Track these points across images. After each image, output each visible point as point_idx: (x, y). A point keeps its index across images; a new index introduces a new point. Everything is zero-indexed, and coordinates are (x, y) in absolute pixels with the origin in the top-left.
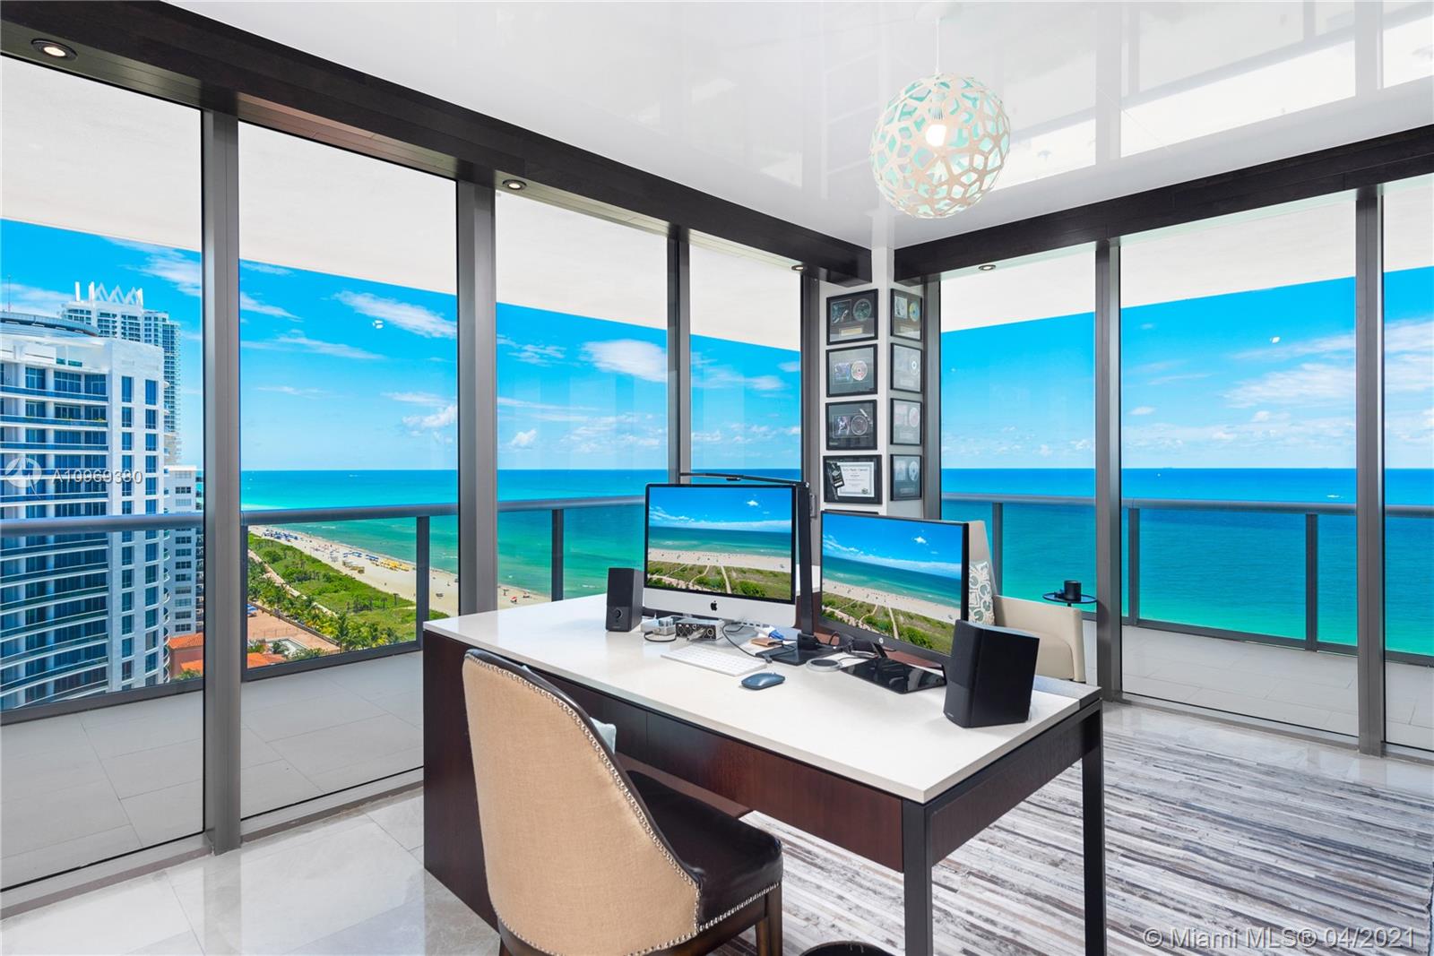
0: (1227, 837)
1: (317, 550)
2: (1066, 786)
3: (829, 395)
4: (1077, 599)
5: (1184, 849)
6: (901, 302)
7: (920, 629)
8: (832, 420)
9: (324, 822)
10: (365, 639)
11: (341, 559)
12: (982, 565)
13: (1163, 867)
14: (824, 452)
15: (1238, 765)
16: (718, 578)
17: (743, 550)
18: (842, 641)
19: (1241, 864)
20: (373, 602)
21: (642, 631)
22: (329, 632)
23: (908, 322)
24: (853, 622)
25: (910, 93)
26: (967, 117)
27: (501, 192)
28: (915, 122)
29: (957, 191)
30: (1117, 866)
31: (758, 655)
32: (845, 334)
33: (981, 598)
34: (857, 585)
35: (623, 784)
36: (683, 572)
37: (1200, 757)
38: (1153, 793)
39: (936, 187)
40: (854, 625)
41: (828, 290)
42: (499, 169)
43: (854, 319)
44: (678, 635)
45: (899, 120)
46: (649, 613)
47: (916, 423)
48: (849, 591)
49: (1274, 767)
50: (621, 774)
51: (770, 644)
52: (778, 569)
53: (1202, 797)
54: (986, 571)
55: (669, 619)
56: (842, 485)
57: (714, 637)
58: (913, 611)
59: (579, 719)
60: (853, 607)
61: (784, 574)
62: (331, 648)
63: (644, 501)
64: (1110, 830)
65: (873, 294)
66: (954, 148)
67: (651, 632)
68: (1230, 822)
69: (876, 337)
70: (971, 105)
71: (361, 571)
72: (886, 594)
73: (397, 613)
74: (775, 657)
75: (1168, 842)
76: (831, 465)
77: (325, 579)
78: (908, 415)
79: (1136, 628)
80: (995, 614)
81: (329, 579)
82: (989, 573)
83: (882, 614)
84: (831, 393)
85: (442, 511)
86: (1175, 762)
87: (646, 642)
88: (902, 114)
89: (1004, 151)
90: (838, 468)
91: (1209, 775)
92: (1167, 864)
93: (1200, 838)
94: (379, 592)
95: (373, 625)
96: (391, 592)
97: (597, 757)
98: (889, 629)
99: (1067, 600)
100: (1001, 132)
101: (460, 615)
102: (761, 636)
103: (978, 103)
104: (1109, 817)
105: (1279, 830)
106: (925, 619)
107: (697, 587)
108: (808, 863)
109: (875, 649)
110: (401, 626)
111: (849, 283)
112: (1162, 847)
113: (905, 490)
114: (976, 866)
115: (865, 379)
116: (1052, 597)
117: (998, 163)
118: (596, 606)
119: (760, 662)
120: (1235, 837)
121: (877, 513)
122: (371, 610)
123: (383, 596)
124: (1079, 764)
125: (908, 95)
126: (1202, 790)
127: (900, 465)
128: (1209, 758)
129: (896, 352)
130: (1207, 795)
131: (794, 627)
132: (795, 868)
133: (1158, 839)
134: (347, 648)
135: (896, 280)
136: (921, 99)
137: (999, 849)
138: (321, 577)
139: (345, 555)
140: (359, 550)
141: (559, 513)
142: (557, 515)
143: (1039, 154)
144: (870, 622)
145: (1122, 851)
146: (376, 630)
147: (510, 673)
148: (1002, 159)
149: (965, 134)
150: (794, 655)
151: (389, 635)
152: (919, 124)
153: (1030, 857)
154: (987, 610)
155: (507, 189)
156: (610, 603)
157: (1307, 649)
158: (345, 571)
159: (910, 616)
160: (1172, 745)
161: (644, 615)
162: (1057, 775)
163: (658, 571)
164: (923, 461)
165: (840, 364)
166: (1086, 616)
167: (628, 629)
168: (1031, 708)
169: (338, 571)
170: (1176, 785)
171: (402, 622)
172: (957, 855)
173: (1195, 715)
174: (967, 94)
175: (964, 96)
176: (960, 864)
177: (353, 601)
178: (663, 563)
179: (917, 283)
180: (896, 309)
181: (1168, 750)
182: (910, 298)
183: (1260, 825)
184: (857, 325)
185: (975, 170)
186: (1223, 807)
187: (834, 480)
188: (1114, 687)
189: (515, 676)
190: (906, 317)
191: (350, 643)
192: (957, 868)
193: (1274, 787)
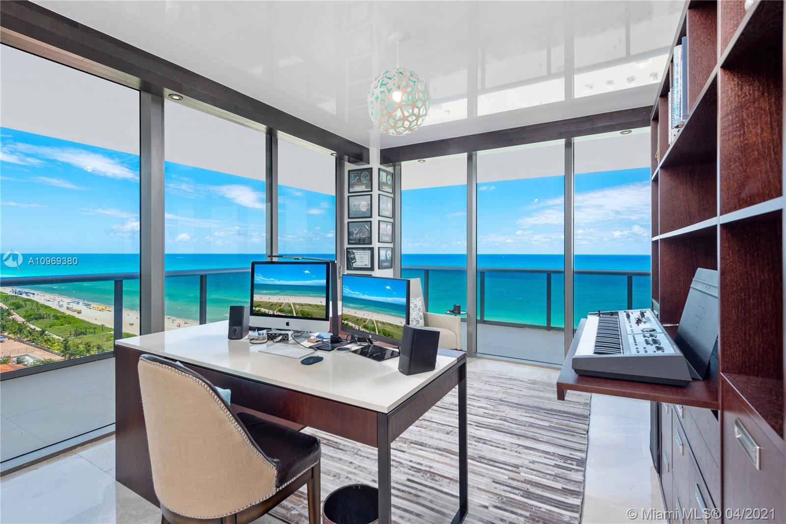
0: (516, 413)
1: (48, 301)
2: (452, 398)
3: (349, 218)
4: (459, 313)
5: (500, 420)
6: (383, 175)
7: (388, 329)
8: (351, 230)
9: (47, 462)
10: (81, 352)
11: (65, 306)
12: (419, 299)
13: (492, 429)
14: (346, 246)
15: (521, 381)
16: (290, 308)
17: (302, 294)
18: (353, 338)
19: (521, 424)
20: (87, 330)
21: (249, 339)
22: (57, 348)
23: (386, 184)
24: (357, 327)
25: (386, 75)
26: (411, 89)
27: (167, 100)
28: (388, 89)
29: (407, 124)
30: (473, 431)
31: (310, 347)
32: (357, 189)
33: (418, 314)
34: (359, 310)
35: (234, 421)
36: (271, 306)
37: (507, 379)
38: (488, 397)
39: (397, 121)
40: (358, 329)
41: (348, 166)
42: (166, 87)
43: (361, 181)
44: (268, 340)
45: (380, 87)
46: (253, 329)
47: (390, 232)
48: (355, 313)
49: (535, 381)
50: (233, 416)
51: (317, 341)
52: (319, 304)
53: (507, 396)
54: (420, 301)
55: (265, 332)
56: (356, 262)
57: (288, 340)
58: (385, 321)
59: (208, 389)
60: (357, 321)
61: (322, 306)
62: (58, 358)
63: (250, 270)
64: (470, 415)
65: (370, 170)
66: (405, 103)
67: (254, 339)
68: (518, 406)
69: (371, 191)
70: (413, 85)
71: (79, 312)
72: (372, 313)
73: (103, 336)
74: (319, 348)
75: (493, 417)
76: (350, 252)
77: (54, 318)
78: (387, 229)
79: (483, 324)
80: (424, 321)
81: (57, 318)
82: (422, 302)
83: (371, 323)
84: (350, 217)
85: (130, 277)
86: (497, 382)
87: (251, 344)
88: (382, 84)
89: (427, 108)
90: (354, 253)
91: (510, 386)
92: (493, 428)
93: (506, 415)
94: (91, 324)
95: (88, 343)
96: (99, 323)
97: (219, 407)
98: (374, 330)
99: (455, 313)
100: (426, 99)
101: (141, 335)
102: (312, 338)
103: (416, 83)
104: (469, 410)
105: (536, 407)
106: (390, 324)
107: (278, 313)
108: (335, 448)
109: (368, 341)
110: (106, 343)
111: (359, 164)
112: (491, 420)
113: (385, 264)
114: (414, 439)
115: (367, 210)
116: (449, 312)
117: (424, 113)
118: (223, 326)
119: (312, 351)
120: (520, 412)
121: (371, 275)
122: (86, 335)
123: (94, 326)
124: (457, 386)
125: (384, 76)
126: (508, 394)
127: (383, 252)
128: (510, 379)
129: (381, 198)
130: (509, 395)
131: (329, 332)
132: (329, 451)
133: (490, 417)
134: (69, 357)
135: (381, 164)
136: (390, 78)
137: (424, 430)
138: (51, 317)
139: (68, 303)
140: (77, 300)
141: (204, 277)
142: (203, 279)
143: (446, 111)
144: (365, 327)
145: (475, 424)
146: (89, 346)
147: (167, 366)
148: (426, 111)
149: (410, 97)
150: (329, 346)
151: (98, 349)
152: (389, 91)
153: (438, 432)
154: (421, 319)
155: (171, 99)
156: (231, 325)
157: (547, 330)
158: (68, 313)
159: (383, 323)
160: (496, 375)
161: (250, 330)
162: (448, 392)
163: (259, 306)
164: (393, 250)
165: (354, 203)
166: (463, 320)
167: (241, 338)
168: (436, 364)
169: (63, 313)
170: (497, 392)
171: (107, 341)
172: (404, 435)
173: (505, 361)
174: (411, 79)
175: (409, 79)
176: (407, 439)
177: (74, 330)
178: (262, 302)
179: (391, 166)
180: (381, 178)
181: (495, 377)
182: (388, 173)
183: (528, 406)
184: (363, 184)
185: (414, 115)
186: (515, 400)
187: (352, 259)
188: (474, 350)
189: (170, 367)
190: (385, 182)
191: (72, 355)
192: (405, 441)
193: (534, 389)
